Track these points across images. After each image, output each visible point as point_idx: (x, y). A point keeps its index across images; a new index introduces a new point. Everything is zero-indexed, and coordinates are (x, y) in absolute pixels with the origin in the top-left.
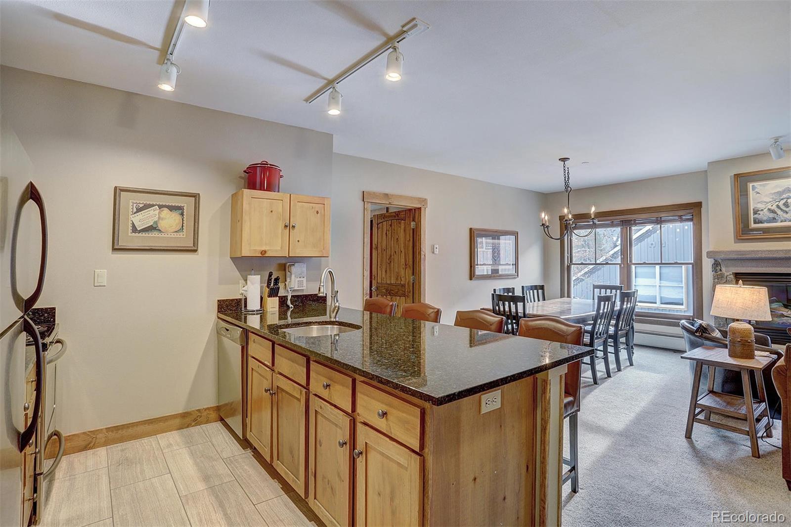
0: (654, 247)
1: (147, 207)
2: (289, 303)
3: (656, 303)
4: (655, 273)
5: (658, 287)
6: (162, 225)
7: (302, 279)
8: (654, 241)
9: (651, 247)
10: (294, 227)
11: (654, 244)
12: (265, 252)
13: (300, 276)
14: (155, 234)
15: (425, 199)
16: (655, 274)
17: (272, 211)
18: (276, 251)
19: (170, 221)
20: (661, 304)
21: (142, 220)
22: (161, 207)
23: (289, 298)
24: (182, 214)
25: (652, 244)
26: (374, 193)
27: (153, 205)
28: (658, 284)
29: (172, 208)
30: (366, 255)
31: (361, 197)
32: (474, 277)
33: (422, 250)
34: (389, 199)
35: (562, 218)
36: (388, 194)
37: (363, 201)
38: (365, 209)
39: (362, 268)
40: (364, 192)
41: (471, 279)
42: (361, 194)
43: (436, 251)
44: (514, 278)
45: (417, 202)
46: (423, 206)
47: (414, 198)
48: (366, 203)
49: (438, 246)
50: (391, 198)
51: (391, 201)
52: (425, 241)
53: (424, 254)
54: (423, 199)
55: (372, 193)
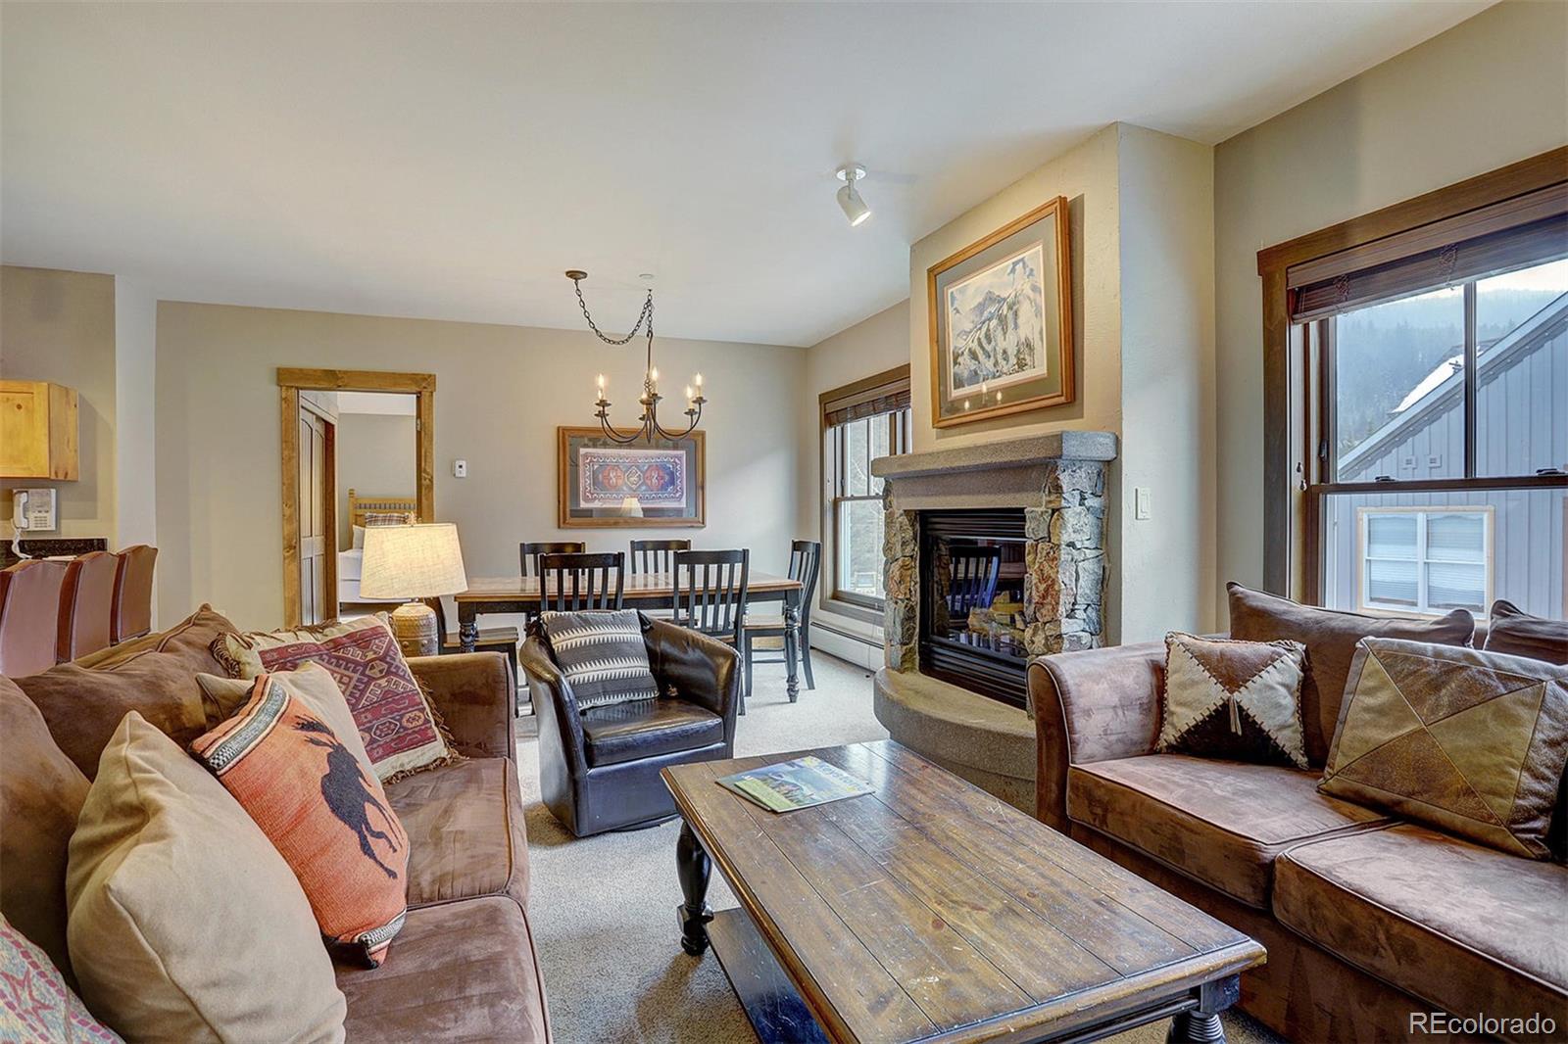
0: (1414, 469)
3: (1414, 604)
4: (1416, 533)
5: (1421, 565)
8: (1413, 455)
9: (1405, 469)
11: (1414, 462)
15: (430, 376)
16: (1416, 536)
20: (1430, 606)
25: (1409, 462)
26: (301, 370)
28: (1421, 558)
30: (288, 479)
31: (275, 379)
32: (564, 522)
33: (425, 470)
34: (338, 379)
35: (823, 399)
36: (334, 371)
37: (278, 385)
38: (282, 399)
39: (281, 502)
40: (278, 369)
41: (559, 527)
42: (275, 374)
43: (460, 472)
44: (692, 527)
45: (409, 382)
46: (425, 388)
47: (401, 375)
48: (284, 388)
49: (463, 463)
50: (343, 377)
51: (343, 382)
52: (432, 454)
53: (430, 477)
54: (423, 375)
55: (296, 371)
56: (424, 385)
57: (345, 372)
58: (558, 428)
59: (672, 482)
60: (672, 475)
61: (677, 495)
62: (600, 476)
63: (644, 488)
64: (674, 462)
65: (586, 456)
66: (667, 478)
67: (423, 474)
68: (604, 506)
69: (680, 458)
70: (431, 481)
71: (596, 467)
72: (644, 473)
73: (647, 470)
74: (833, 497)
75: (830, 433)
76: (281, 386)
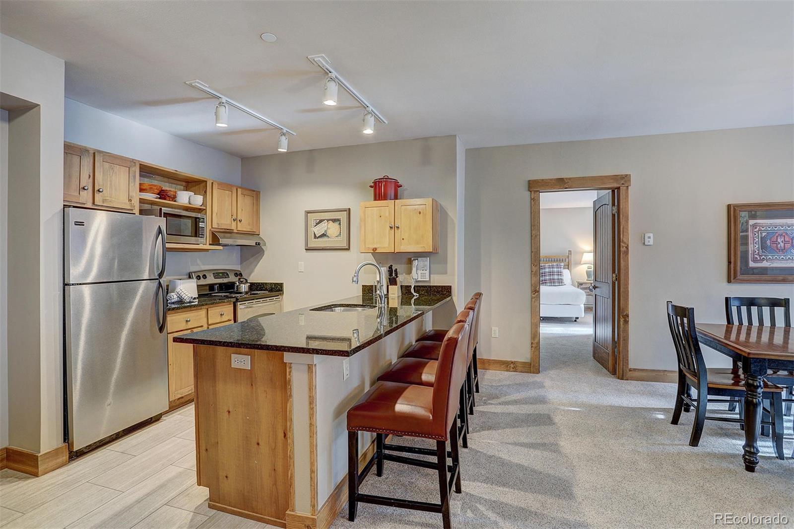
1: (321, 221)
2: (412, 291)
6: (329, 233)
7: (424, 272)
10: (398, 228)
12: (376, 249)
13: (423, 269)
14: (325, 239)
17: (380, 216)
18: (384, 248)
19: (333, 229)
21: (319, 230)
22: (328, 220)
23: (413, 287)
24: (340, 224)
26: (543, 180)
27: (324, 220)
29: (334, 221)
30: (535, 249)
31: (527, 186)
32: (735, 278)
33: (623, 241)
34: (565, 183)
36: (563, 179)
37: (529, 190)
38: (531, 199)
39: (530, 263)
40: (529, 181)
41: (729, 281)
42: (527, 184)
43: (649, 241)
45: (612, 181)
46: (623, 184)
47: (606, 177)
48: (532, 192)
49: (651, 235)
50: (568, 182)
51: (568, 185)
52: (628, 230)
53: (626, 246)
54: (622, 175)
55: (540, 181)
56: (622, 182)
57: (570, 179)
58: (729, 206)
62: (767, 241)
65: (755, 226)
67: (621, 244)
68: (772, 265)
70: (627, 248)
71: (762, 234)
76: (531, 191)
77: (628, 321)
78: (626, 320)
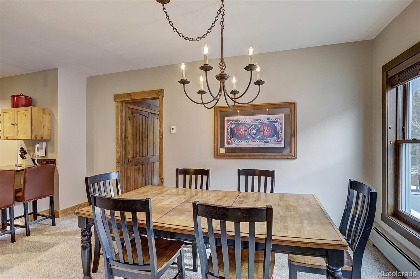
7: (41, 151)
10: (16, 124)
12: (8, 137)
13: (41, 149)
15: (162, 90)
17: (9, 118)
18: (11, 137)
23: (36, 160)
30: (118, 137)
31: (114, 99)
32: (217, 155)
33: (160, 131)
34: (131, 96)
35: (385, 69)
36: (130, 93)
37: (115, 101)
38: (116, 106)
40: (115, 95)
41: (215, 157)
42: (114, 97)
43: (173, 131)
44: (288, 158)
45: (154, 94)
46: (160, 95)
47: (152, 91)
49: (174, 127)
50: (133, 95)
51: (133, 97)
52: (162, 124)
53: (162, 134)
54: (159, 90)
55: (119, 95)
57: (134, 93)
59: (276, 132)
60: (276, 128)
61: (279, 140)
62: (236, 131)
63: (259, 136)
64: (277, 121)
65: (228, 121)
66: (273, 130)
67: (159, 133)
68: (238, 147)
69: (280, 119)
70: (162, 136)
71: (233, 126)
72: (259, 129)
73: (261, 127)
74: (394, 140)
75: (391, 93)
77: (163, 182)
78: (162, 181)
